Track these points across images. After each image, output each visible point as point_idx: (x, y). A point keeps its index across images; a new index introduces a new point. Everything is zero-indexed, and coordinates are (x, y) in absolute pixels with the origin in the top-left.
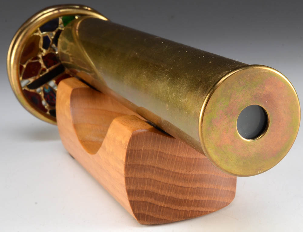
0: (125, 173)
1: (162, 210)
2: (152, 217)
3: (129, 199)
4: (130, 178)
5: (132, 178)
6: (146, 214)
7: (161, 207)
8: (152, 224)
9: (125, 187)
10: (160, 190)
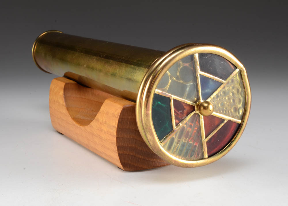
0: (117, 134)
1: (139, 161)
2: (133, 165)
3: (118, 152)
4: (119, 138)
5: (121, 138)
6: (129, 163)
7: (139, 158)
8: (132, 170)
9: (116, 144)
10: (139, 147)
